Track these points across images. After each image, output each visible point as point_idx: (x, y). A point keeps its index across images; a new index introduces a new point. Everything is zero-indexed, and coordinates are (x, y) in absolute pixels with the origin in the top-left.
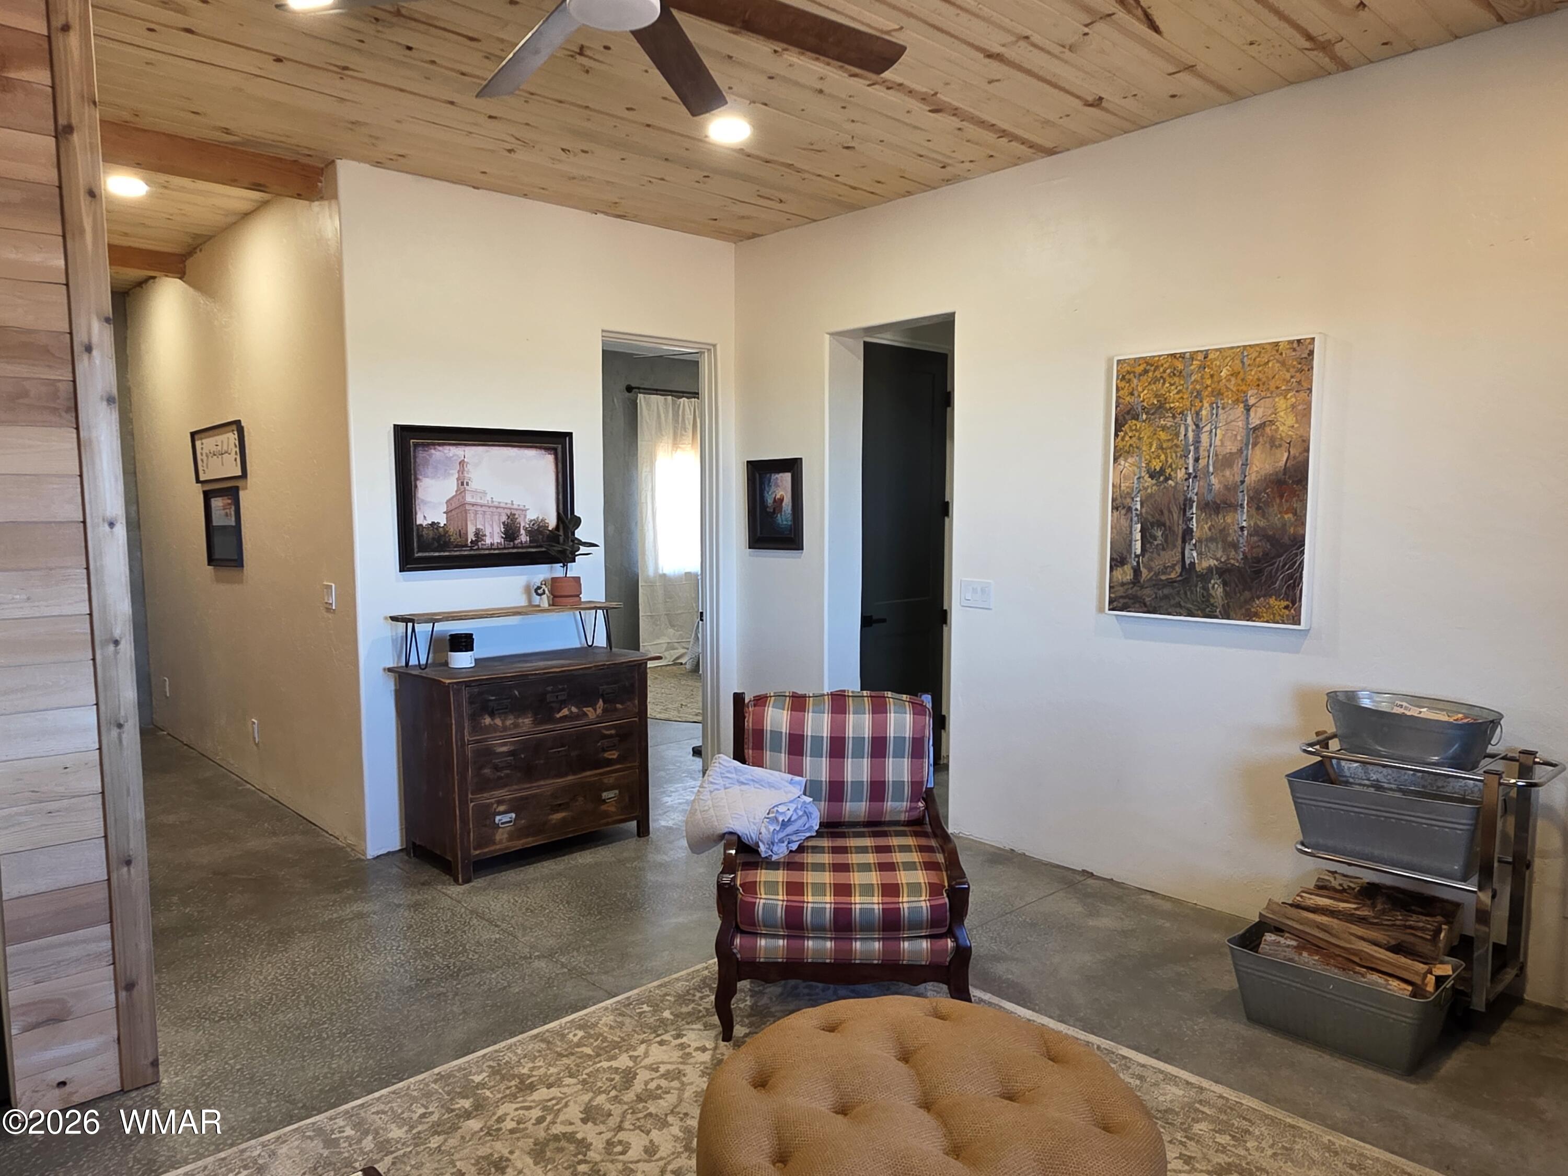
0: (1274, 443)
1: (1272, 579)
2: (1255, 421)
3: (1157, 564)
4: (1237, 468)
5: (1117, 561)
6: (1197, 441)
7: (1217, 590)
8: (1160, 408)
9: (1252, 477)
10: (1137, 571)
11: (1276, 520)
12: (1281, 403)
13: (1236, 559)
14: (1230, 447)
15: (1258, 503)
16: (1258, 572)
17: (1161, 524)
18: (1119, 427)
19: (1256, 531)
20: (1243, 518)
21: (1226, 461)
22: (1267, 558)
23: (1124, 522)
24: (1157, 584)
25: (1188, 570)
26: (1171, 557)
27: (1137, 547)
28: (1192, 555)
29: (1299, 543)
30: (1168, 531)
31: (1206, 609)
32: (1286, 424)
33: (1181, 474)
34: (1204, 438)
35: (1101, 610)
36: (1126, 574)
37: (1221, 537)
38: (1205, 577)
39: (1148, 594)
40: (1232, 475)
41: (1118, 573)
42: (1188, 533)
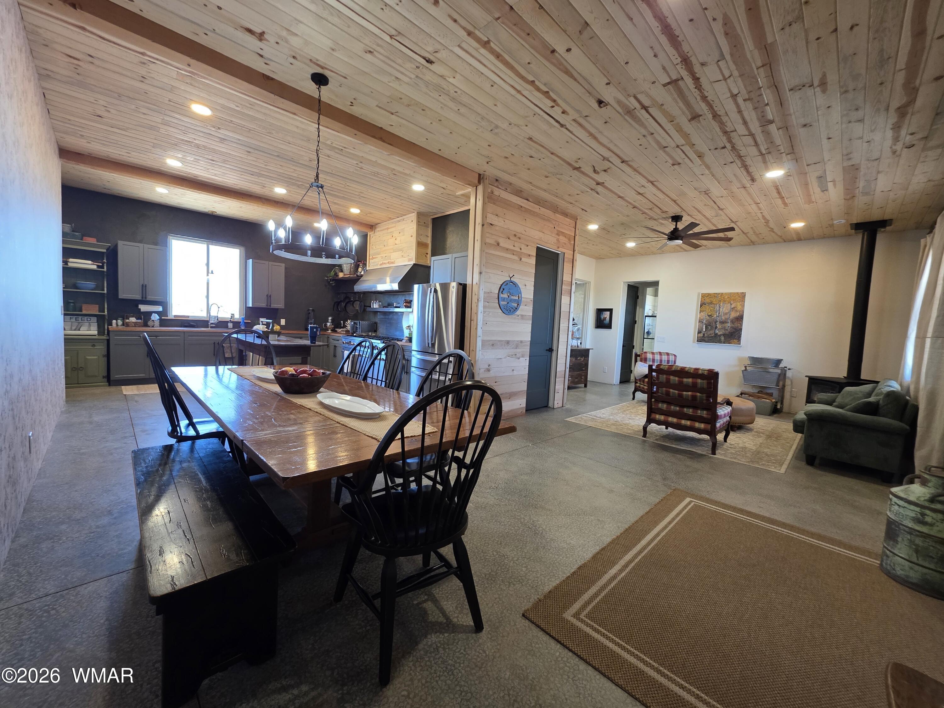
0: (736, 311)
1: (735, 336)
2: (732, 307)
3: (709, 333)
4: (728, 315)
5: (699, 332)
6: (719, 310)
7: (722, 338)
8: (711, 303)
9: (731, 317)
10: (704, 334)
11: (736, 325)
12: (738, 304)
13: (727, 332)
14: (727, 311)
15: (732, 322)
16: (732, 335)
17: (710, 325)
18: (701, 306)
19: (732, 327)
20: (729, 325)
21: (726, 314)
22: (734, 332)
23: (701, 325)
24: (708, 337)
25: (716, 334)
26: (712, 332)
27: (704, 330)
28: (717, 331)
29: (741, 329)
30: (712, 327)
31: (720, 342)
32: (739, 308)
33: (715, 316)
34: (721, 309)
35: (694, 342)
36: (701, 335)
37: (724, 328)
38: (720, 336)
39: (706, 339)
40: (727, 316)
41: (699, 335)
42: (716, 327)
